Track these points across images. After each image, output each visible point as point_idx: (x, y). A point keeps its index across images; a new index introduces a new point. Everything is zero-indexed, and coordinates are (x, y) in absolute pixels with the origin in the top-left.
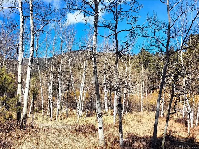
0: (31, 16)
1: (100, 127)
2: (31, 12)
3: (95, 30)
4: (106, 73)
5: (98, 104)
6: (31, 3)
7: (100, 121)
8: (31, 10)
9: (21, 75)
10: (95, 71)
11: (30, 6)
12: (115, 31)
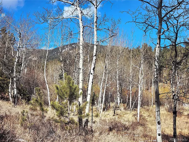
0: (95, 28)
1: (159, 134)
2: (95, 24)
3: (159, 42)
4: (167, 83)
5: (157, 111)
6: (96, 15)
7: (159, 128)
8: (96, 22)
9: (82, 82)
10: (156, 81)
11: (95, 19)
12: (175, 43)
